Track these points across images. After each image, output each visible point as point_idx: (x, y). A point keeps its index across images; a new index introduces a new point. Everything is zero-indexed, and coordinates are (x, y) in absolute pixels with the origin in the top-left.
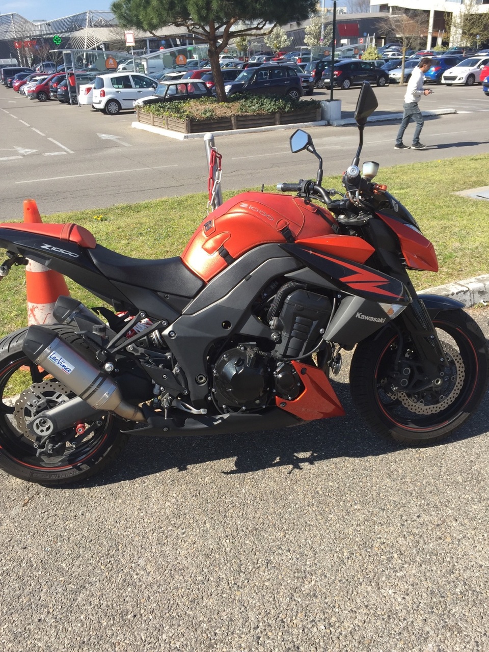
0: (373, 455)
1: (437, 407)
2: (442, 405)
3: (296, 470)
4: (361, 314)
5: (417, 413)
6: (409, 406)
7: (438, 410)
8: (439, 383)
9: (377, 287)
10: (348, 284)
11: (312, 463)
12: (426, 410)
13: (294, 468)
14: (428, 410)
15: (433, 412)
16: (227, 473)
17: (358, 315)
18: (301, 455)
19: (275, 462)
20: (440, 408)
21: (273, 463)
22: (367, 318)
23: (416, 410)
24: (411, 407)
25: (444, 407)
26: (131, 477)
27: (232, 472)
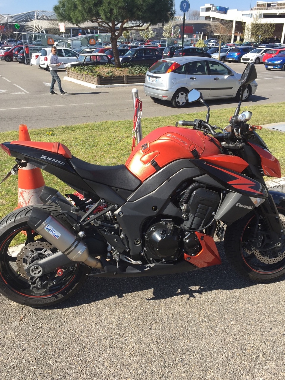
0: (238, 289)
1: (276, 259)
2: (279, 258)
3: (192, 298)
4: (239, 204)
5: (265, 263)
6: (260, 258)
7: (277, 261)
8: (279, 245)
9: (249, 187)
10: (232, 185)
11: (201, 293)
12: (270, 261)
13: (190, 296)
14: (271, 261)
15: (274, 262)
16: (149, 300)
17: (237, 204)
18: (193, 288)
19: (178, 292)
20: (278, 260)
21: (177, 293)
22: (242, 206)
23: (264, 261)
24: (261, 259)
25: (281, 259)
26: (88, 301)
27: (152, 299)
